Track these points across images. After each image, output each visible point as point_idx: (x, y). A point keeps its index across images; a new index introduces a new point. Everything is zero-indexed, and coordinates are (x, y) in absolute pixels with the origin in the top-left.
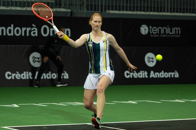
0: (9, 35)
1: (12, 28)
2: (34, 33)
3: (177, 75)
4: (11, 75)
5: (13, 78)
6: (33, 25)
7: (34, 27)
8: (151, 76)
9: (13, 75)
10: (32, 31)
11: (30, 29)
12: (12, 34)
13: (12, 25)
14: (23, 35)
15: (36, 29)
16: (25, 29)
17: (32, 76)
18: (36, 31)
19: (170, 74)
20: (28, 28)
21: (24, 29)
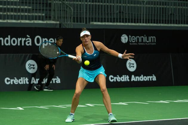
0: (6, 44)
1: (9, 39)
2: (29, 43)
3: (155, 79)
4: (10, 81)
5: (12, 83)
6: (28, 36)
7: (28, 38)
8: (132, 80)
9: (12, 80)
10: (27, 41)
11: (25, 39)
12: (9, 44)
13: (9, 36)
14: (19, 44)
15: (30, 39)
16: (21, 39)
17: (28, 81)
18: (30, 41)
19: (148, 77)
20: (23, 39)
21: (19, 39)
